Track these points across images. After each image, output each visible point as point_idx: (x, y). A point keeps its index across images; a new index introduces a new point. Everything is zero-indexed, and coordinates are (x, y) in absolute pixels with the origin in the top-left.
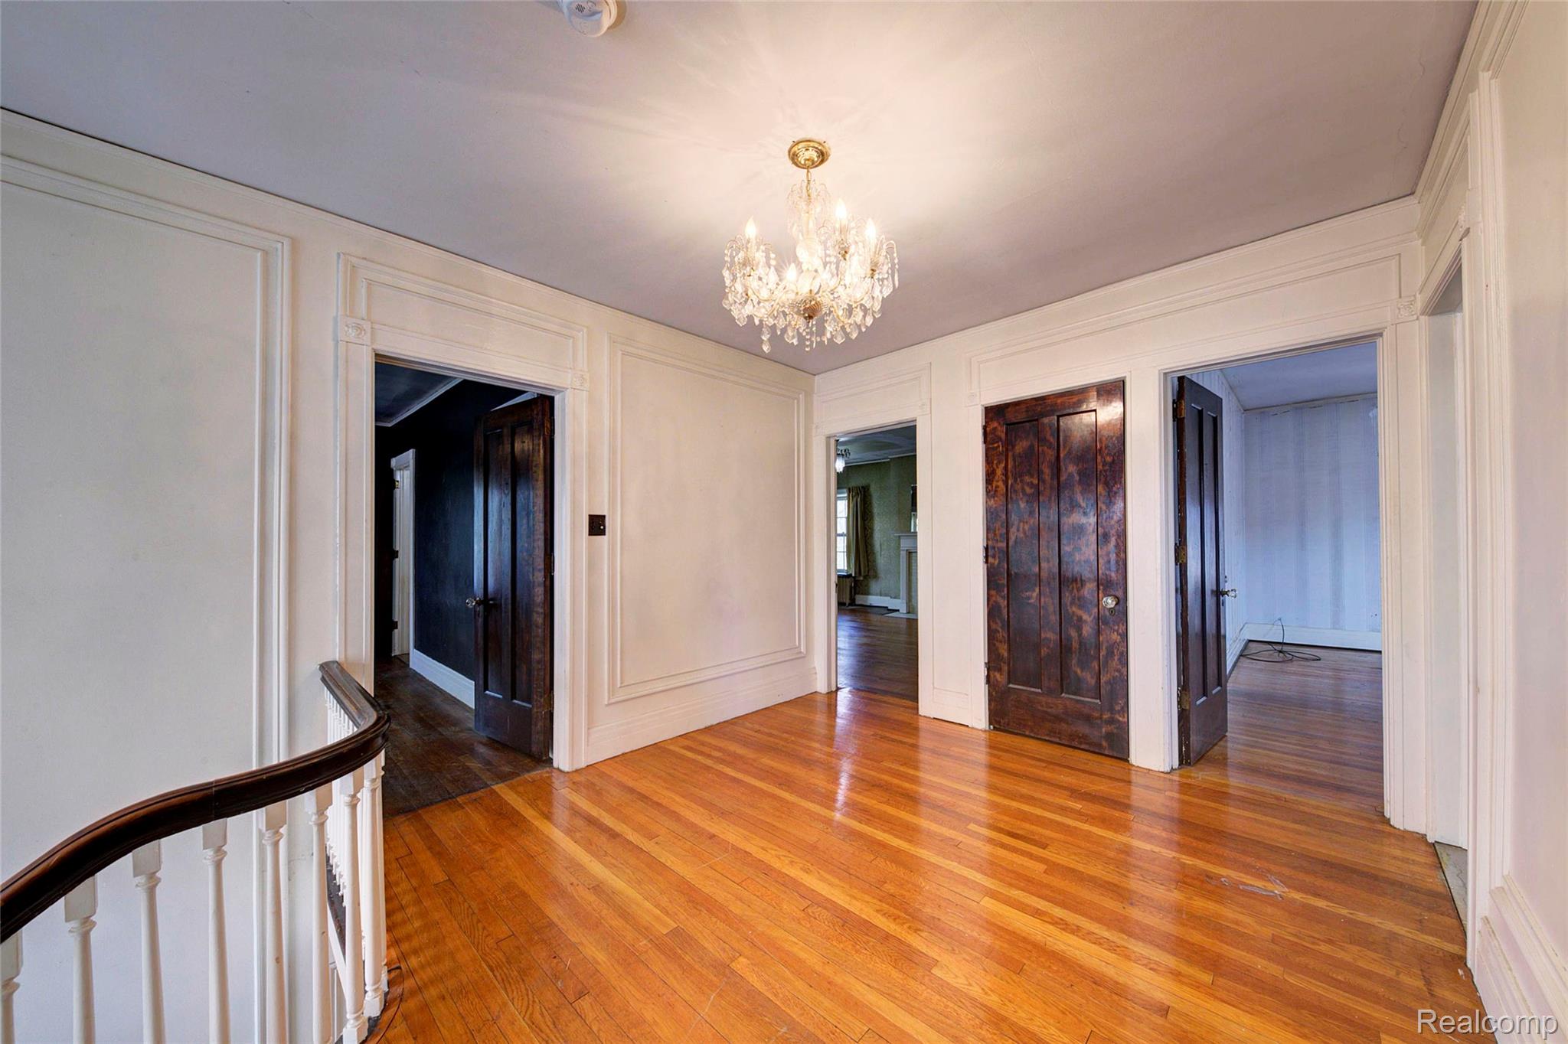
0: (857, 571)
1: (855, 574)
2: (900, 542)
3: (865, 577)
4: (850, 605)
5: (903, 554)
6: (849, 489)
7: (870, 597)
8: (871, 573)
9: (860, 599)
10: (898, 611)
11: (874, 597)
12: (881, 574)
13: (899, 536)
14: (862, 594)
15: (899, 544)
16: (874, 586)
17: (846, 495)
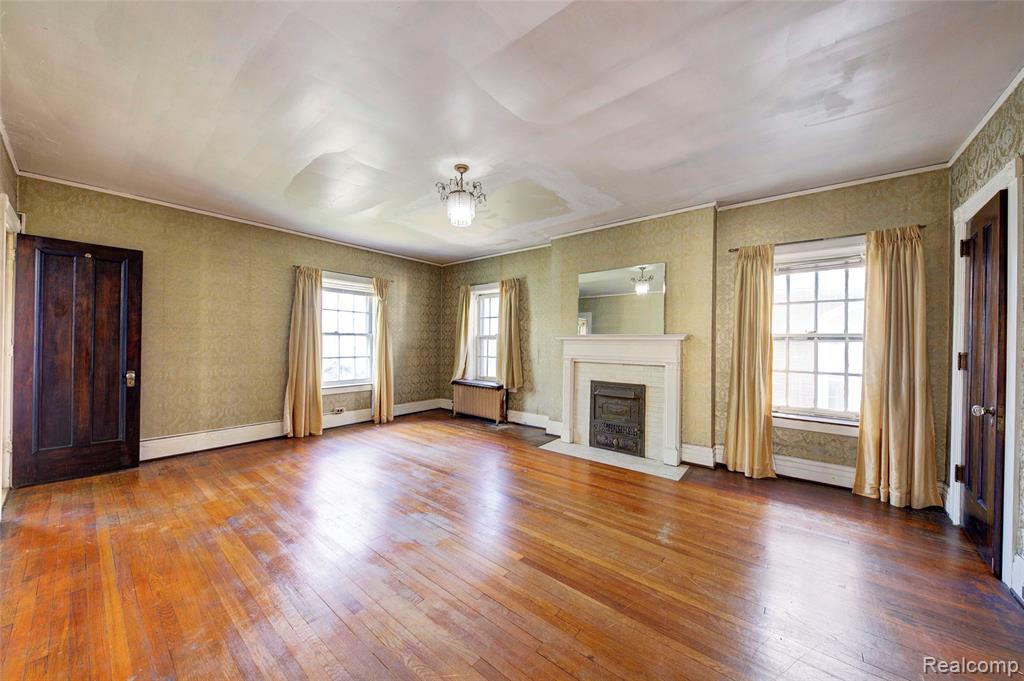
0: (510, 381)
1: (507, 384)
2: (562, 347)
3: (519, 389)
4: (500, 422)
5: (567, 365)
6: (502, 282)
7: (524, 414)
8: (527, 385)
9: (513, 416)
10: (559, 437)
11: (528, 414)
12: (539, 387)
13: (562, 340)
14: (516, 410)
15: (562, 350)
16: (529, 401)
17: (498, 290)
